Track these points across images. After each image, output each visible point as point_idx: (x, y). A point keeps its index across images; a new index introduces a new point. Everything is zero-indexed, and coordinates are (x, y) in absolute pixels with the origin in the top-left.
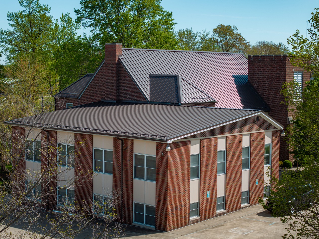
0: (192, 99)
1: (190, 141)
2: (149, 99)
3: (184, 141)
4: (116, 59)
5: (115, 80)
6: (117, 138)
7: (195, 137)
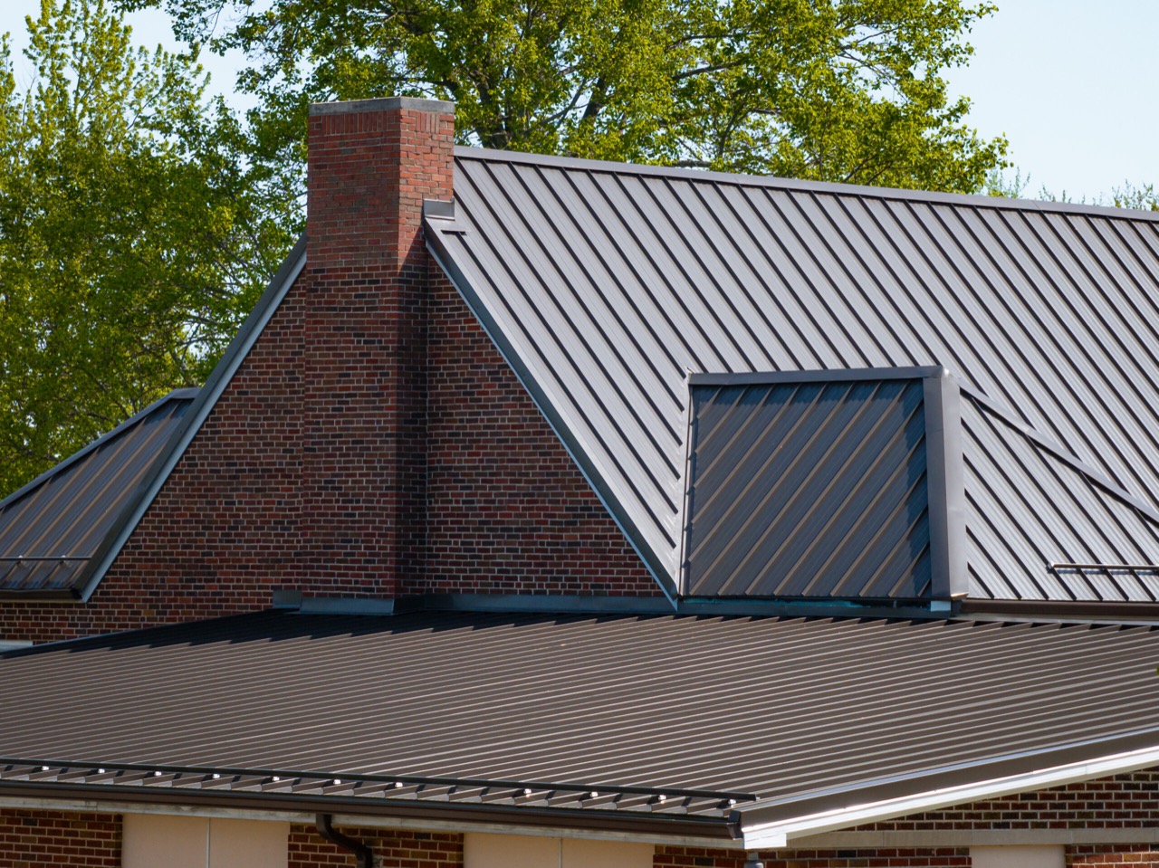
0: (1051, 570)
1: (965, 851)
2: (676, 579)
3: (904, 852)
4: (395, 237)
5: (384, 416)
6: (322, 828)
7: (1017, 826)
